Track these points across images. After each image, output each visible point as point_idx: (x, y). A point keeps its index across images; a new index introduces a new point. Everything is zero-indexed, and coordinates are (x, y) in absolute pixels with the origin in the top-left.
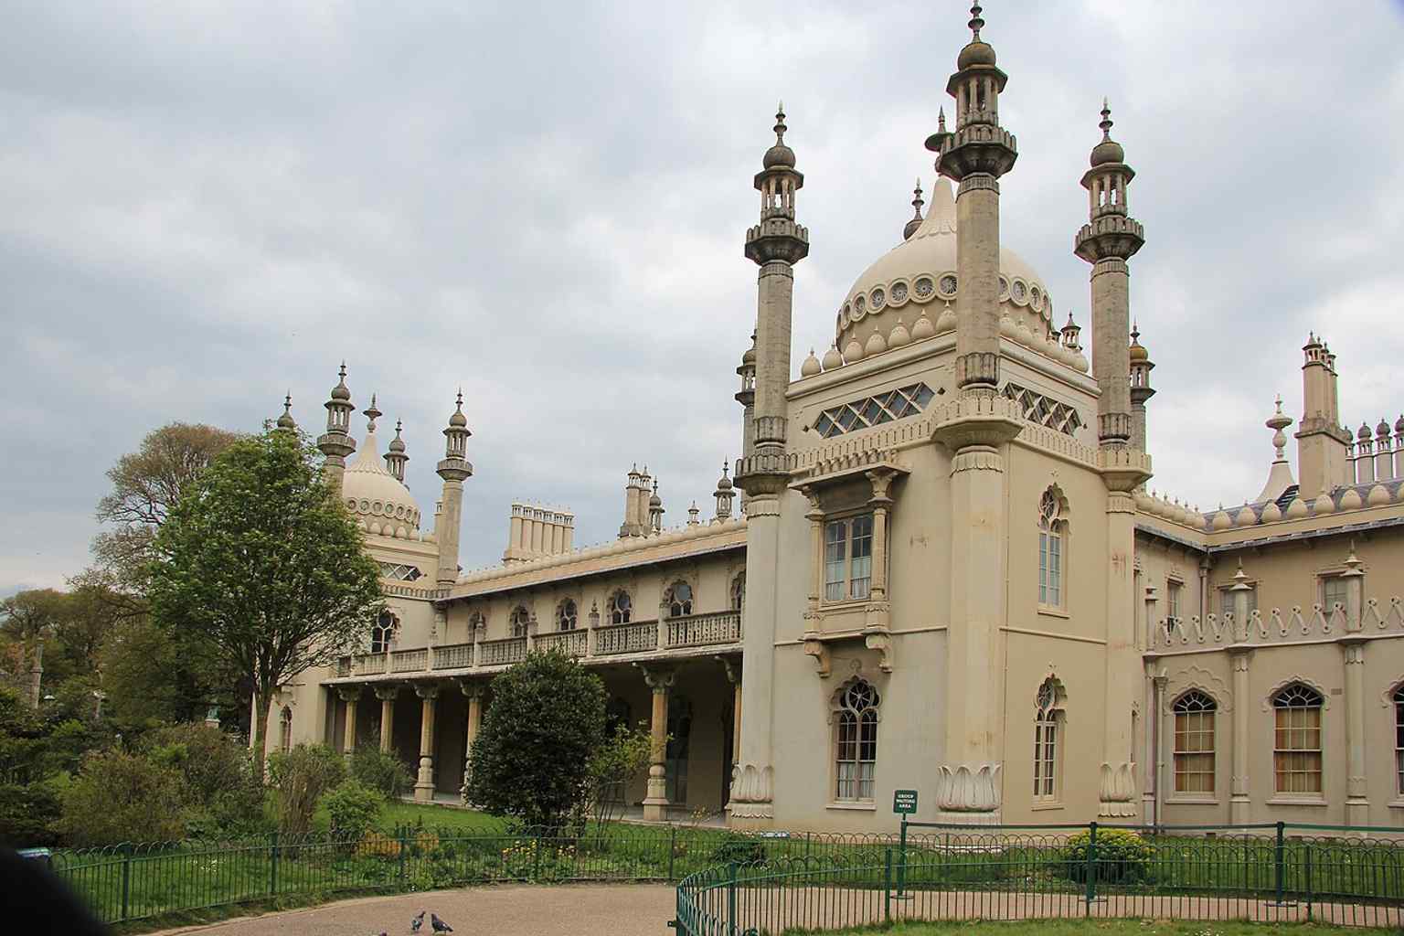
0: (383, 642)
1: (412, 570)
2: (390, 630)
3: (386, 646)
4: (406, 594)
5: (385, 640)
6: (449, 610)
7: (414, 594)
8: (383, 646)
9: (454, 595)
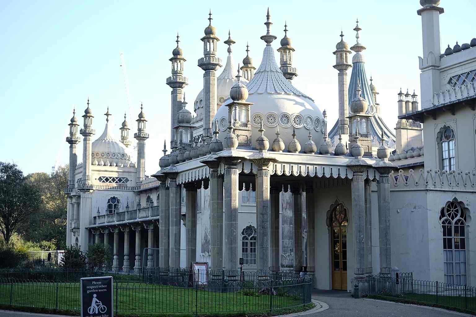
0: (113, 209)
1: (125, 179)
2: (116, 204)
3: (114, 211)
4: (122, 189)
5: (114, 208)
6: (141, 194)
7: (126, 189)
8: (113, 210)
9: (142, 188)
